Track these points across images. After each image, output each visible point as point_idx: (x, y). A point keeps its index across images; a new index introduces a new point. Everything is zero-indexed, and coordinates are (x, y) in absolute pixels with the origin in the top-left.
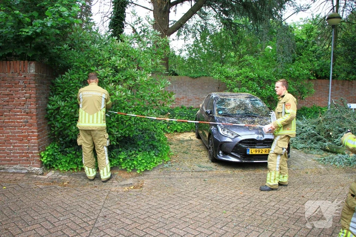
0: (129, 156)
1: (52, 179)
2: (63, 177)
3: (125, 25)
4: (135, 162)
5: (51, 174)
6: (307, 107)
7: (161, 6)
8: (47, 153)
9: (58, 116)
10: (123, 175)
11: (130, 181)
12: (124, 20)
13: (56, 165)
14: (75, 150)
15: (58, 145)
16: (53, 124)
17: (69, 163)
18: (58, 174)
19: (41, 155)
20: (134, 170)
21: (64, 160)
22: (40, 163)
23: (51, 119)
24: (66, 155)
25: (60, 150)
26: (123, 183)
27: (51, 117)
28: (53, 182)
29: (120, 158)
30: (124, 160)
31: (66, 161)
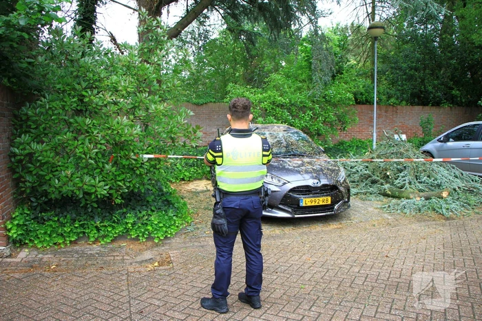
0: (139, 218)
1: (29, 262)
2: (46, 258)
3: (96, 30)
4: (149, 228)
5: (24, 254)
6: (345, 140)
7: (151, 5)
8: (16, 222)
9: (30, 165)
10: (134, 247)
11: (148, 255)
12: (95, 24)
13: (30, 240)
14: (56, 215)
15: (29, 210)
16: (23, 177)
17: (50, 236)
18: (36, 253)
19: (6, 227)
20: (150, 238)
21: (42, 232)
22: (5, 239)
23: (17, 170)
24: (43, 224)
25: (32, 216)
26: (139, 259)
27: (17, 167)
28: (32, 267)
29: (127, 223)
30: (134, 224)
31: (45, 233)
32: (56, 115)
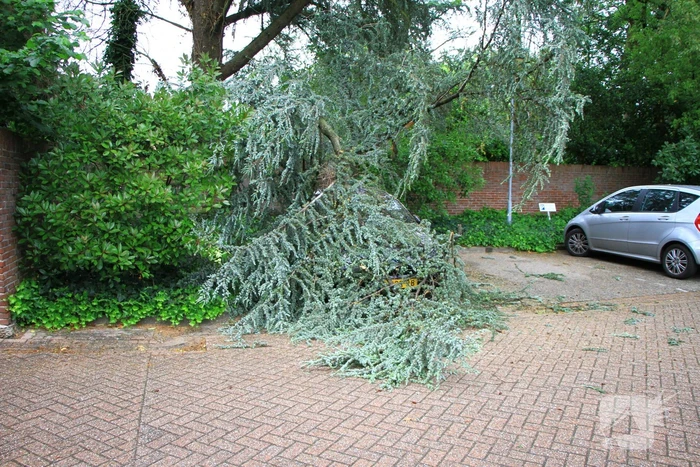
0: (172, 298)
1: (35, 343)
2: (55, 340)
3: (136, 56)
4: (185, 309)
5: (29, 335)
6: (472, 209)
7: (209, 24)
8: (21, 297)
9: (39, 229)
10: (167, 332)
11: (180, 340)
12: (135, 47)
13: (38, 320)
14: (71, 291)
15: (37, 284)
16: (30, 243)
17: (62, 315)
18: (44, 334)
19: (8, 302)
20: (185, 321)
21: (53, 310)
22: (7, 316)
23: (24, 234)
24: (54, 301)
25: (41, 292)
26: (168, 343)
27: (24, 230)
28: (38, 348)
29: (157, 302)
30: (165, 304)
31: (56, 311)
32: (72, 168)
